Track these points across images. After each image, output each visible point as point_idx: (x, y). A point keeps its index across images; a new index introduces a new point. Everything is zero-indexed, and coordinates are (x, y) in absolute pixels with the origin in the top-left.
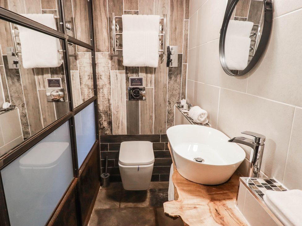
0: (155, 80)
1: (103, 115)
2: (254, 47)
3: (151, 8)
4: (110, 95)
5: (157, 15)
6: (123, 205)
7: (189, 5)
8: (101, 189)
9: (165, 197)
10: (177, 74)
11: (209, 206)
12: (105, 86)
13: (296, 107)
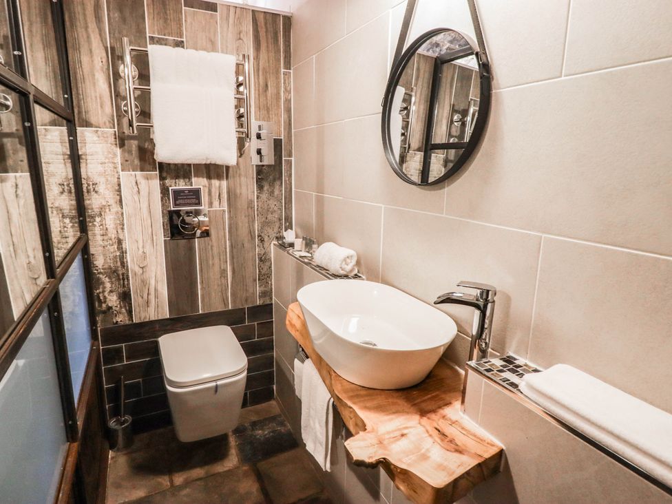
0: (229, 193)
1: (107, 279)
2: (407, 132)
3: (212, 38)
4: (123, 229)
5: (227, 53)
6: (179, 479)
7: (289, 42)
8: (112, 458)
9: (267, 436)
10: (274, 180)
11: (424, 426)
12: (107, 210)
13: (544, 235)
